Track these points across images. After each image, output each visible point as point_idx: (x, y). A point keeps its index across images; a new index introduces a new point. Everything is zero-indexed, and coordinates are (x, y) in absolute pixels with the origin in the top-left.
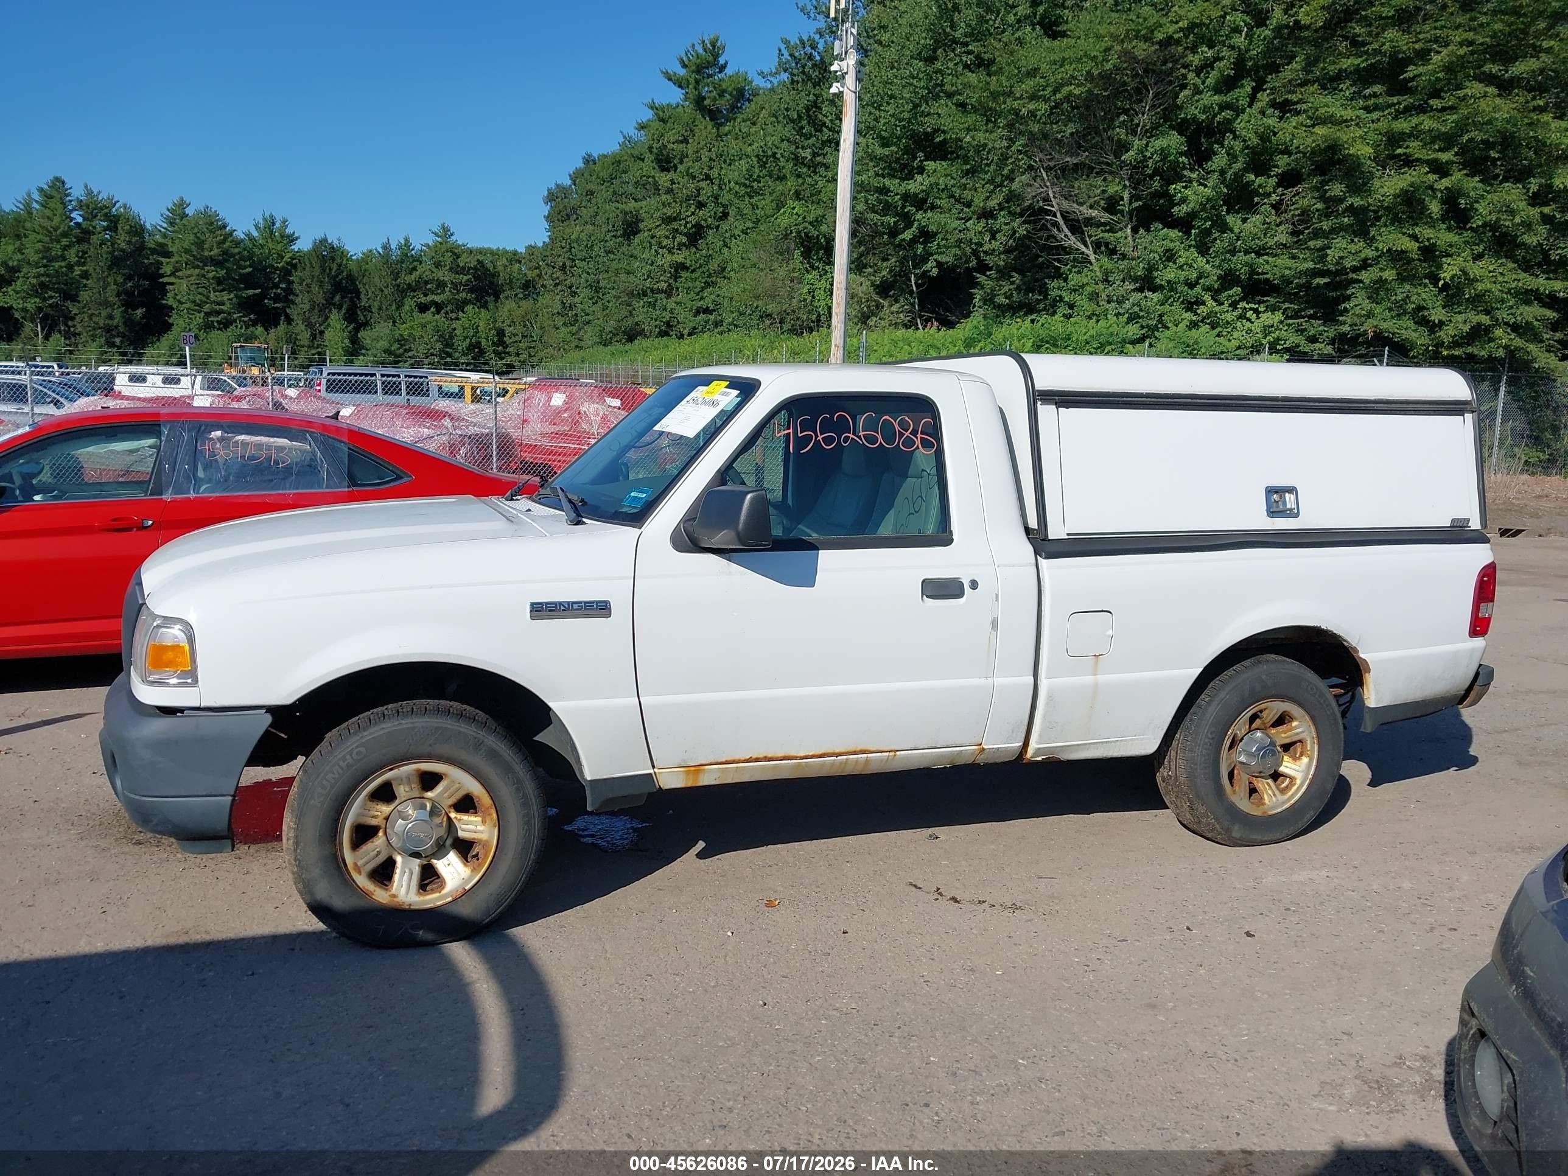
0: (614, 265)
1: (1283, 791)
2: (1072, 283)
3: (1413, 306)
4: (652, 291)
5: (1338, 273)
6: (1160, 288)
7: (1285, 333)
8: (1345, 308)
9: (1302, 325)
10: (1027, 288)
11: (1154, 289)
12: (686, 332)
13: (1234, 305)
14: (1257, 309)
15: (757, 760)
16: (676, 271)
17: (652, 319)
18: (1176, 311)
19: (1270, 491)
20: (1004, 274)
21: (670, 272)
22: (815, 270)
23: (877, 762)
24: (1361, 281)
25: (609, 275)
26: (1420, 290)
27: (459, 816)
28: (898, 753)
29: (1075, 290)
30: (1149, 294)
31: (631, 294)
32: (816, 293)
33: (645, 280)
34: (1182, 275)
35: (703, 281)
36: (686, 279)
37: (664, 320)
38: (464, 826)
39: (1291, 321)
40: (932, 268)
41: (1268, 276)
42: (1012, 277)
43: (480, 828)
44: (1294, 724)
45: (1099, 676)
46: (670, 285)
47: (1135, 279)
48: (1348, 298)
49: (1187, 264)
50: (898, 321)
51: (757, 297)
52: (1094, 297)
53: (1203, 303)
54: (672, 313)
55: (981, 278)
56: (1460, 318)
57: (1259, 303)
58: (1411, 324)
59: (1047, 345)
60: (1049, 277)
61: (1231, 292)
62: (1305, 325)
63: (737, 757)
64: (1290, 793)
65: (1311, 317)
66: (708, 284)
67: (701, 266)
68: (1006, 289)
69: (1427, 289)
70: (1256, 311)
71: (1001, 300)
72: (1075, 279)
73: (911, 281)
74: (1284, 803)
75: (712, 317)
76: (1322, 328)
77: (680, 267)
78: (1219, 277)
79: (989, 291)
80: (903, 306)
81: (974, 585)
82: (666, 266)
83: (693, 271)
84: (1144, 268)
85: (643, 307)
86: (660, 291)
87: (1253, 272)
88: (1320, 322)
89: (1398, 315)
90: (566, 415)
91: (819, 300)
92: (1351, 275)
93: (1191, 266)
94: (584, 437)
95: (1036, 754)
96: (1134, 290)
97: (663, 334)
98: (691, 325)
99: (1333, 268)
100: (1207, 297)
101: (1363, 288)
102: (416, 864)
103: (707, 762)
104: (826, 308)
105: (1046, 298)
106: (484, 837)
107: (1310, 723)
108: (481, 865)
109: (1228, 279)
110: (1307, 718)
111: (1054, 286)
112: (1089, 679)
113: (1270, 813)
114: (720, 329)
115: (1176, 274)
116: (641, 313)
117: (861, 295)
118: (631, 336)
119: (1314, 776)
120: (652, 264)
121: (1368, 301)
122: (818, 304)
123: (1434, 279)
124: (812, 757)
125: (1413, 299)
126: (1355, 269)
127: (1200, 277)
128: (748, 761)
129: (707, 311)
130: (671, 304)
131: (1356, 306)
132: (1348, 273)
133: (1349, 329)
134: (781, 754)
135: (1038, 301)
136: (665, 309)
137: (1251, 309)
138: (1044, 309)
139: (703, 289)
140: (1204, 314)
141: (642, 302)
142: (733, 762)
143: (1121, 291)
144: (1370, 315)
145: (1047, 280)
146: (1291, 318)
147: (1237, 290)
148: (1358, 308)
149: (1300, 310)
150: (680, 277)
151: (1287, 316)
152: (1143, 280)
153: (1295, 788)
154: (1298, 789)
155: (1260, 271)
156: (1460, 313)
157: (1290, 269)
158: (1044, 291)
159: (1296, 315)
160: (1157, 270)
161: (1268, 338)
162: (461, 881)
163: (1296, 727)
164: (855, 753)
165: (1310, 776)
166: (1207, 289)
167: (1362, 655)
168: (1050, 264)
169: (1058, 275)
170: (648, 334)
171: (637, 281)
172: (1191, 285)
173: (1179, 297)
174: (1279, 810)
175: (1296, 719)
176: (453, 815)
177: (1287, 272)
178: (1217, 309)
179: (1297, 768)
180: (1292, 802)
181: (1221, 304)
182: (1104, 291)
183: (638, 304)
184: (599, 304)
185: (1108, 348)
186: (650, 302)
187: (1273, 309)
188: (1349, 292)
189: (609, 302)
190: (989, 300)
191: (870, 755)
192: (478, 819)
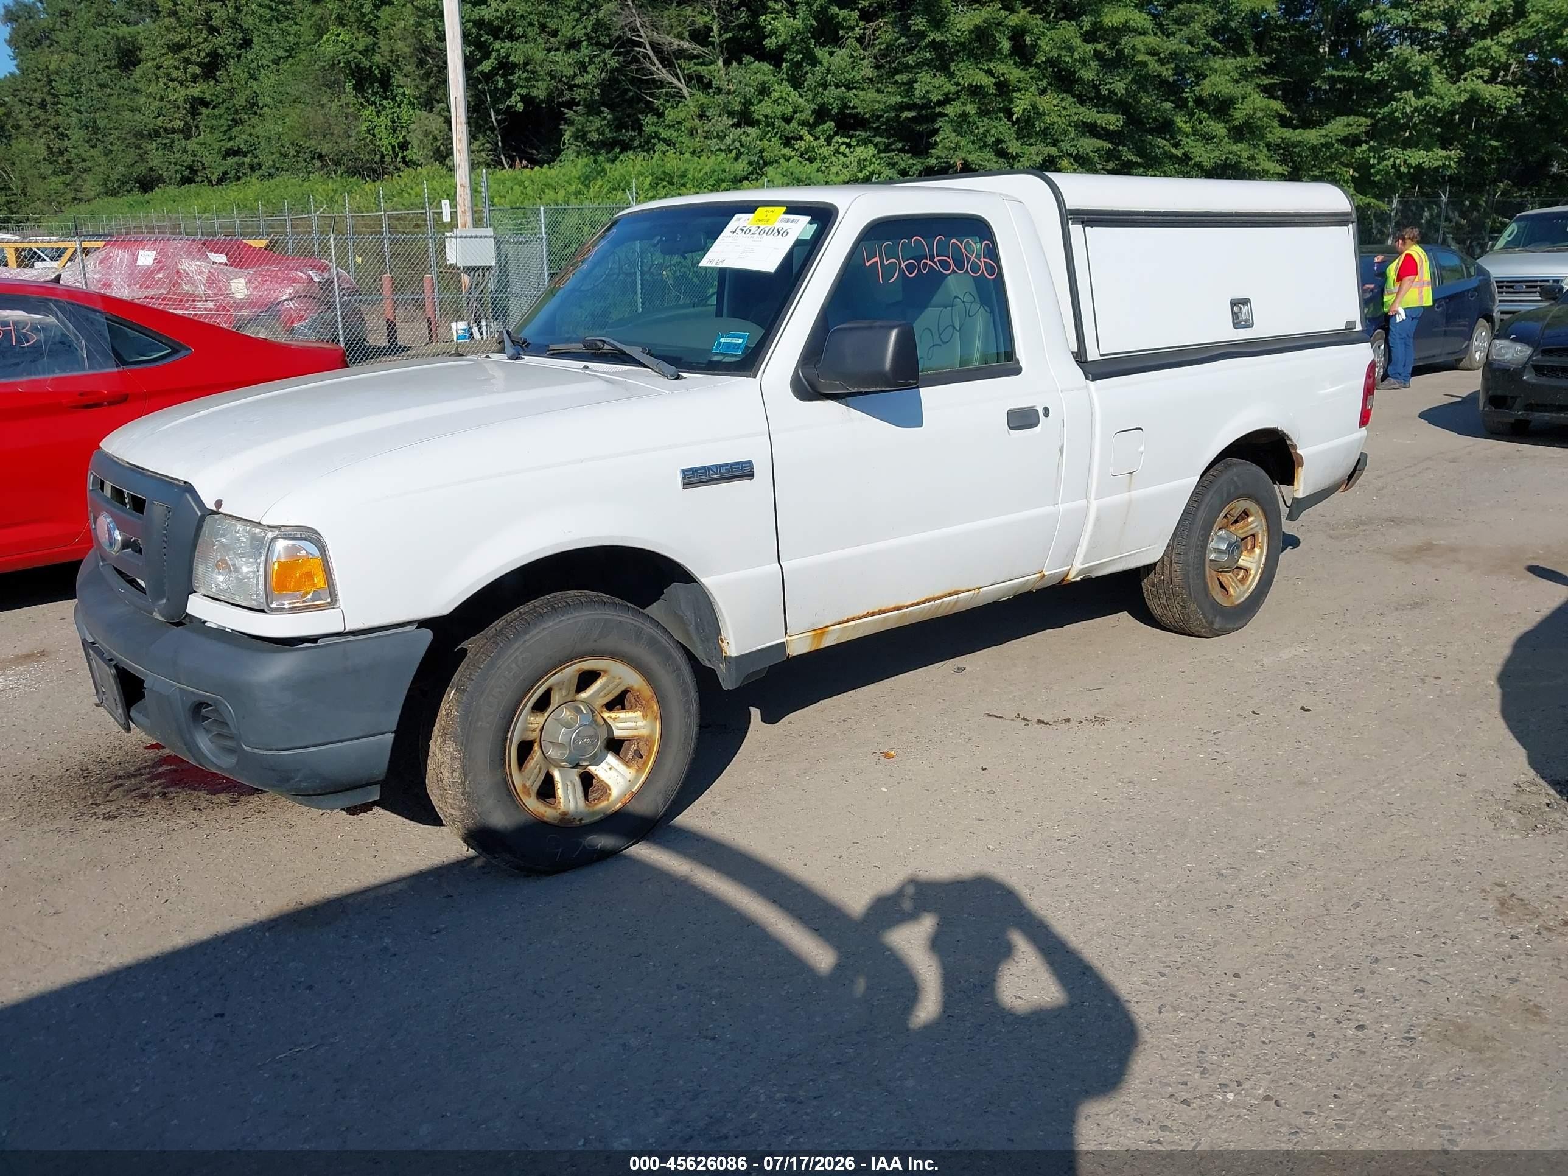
0: (114, 101)
1: (1242, 581)
2: (670, 118)
3: (993, 139)
4: (165, 130)
5: (924, 107)
6: (758, 122)
7: (878, 167)
8: (936, 141)
9: (892, 159)
10: (619, 125)
11: (753, 123)
12: (214, 178)
13: (829, 141)
14: (850, 143)
15: (873, 614)
16: (192, 107)
17: (170, 163)
18: (774, 148)
19: (1234, 303)
20: (592, 109)
21: (185, 108)
22: (372, 105)
23: (966, 600)
24: (947, 115)
25: (108, 113)
26: (996, 123)
27: (613, 715)
28: (981, 590)
29: (670, 127)
30: (748, 129)
31: (139, 135)
32: (376, 131)
33: (156, 118)
34: (779, 110)
35: (230, 118)
36: (208, 116)
37: (186, 164)
38: (620, 725)
39: (883, 155)
40: (516, 104)
41: (859, 110)
42: (603, 112)
43: (641, 723)
44: (1250, 519)
45: (1132, 493)
46: (187, 123)
47: (731, 114)
48: (936, 132)
49: (782, 98)
50: (481, 160)
51: (307, 136)
52: (692, 133)
53: (801, 138)
54: (195, 156)
55: (569, 114)
56: (1033, 149)
57: (851, 137)
58: (992, 156)
59: (665, 183)
60: (642, 113)
61: (825, 127)
62: (896, 159)
63: (856, 615)
64: (1248, 583)
65: (902, 150)
66: (235, 122)
67: (224, 101)
68: (597, 124)
69: (1002, 123)
70: (849, 145)
71: (595, 137)
72: (671, 115)
73: (490, 117)
74: (1244, 592)
75: (247, 160)
76: (911, 161)
77: (196, 105)
78: (814, 112)
79: (580, 127)
80: (483, 144)
81: (1046, 412)
82: (180, 102)
83: (214, 108)
84: (740, 102)
85: (157, 149)
86: (174, 131)
87: (845, 106)
88: (910, 155)
89: (980, 148)
90: (160, 276)
91: (381, 139)
92: (937, 110)
93: (786, 100)
94: (188, 300)
95: (1077, 576)
96: (732, 126)
97: (186, 181)
98: (222, 169)
99: (919, 102)
100: (804, 132)
101: (948, 122)
102: (574, 775)
103: (832, 623)
104: (390, 147)
105: (640, 134)
106: (644, 732)
107: (1263, 518)
108: (645, 763)
109: (822, 114)
110: (1260, 513)
111: (648, 122)
112: (1125, 496)
113: (1237, 603)
114: (258, 173)
115: (772, 108)
116: (156, 158)
117: (436, 132)
118: (147, 184)
119: (1265, 565)
120: (161, 99)
121: (954, 134)
122: (380, 143)
123: (1009, 114)
124: (917, 604)
125: (992, 132)
126: (940, 103)
127: (795, 112)
128: (865, 616)
129: (236, 152)
130: (192, 145)
131: (944, 139)
132: (934, 108)
133: (935, 161)
134: (892, 606)
135: (632, 139)
136: (185, 151)
137: (843, 143)
138: (640, 146)
139: (230, 128)
140: (802, 149)
141: (155, 144)
142: (853, 619)
143: (720, 127)
144: (957, 147)
145: (639, 116)
146: (885, 151)
147: (830, 124)
148: (946, 141)
149: (890, 144)
150: (200, 114)
151: (879, 150)
152: (740, 114)
153: (1251, 578)
154: (1254, 578)
155: (851, 105)
156: (1031, 145)
157: (879, 102)
158: (639, 127)
159: (887, 149)
160: (752, 104)
161: (864, 172)
162: (628, 783)
163: (1252, 522)
164: (949, 595)
165: (1262, 566)
166: (803, 123)
167: (1299, 451)
168: (641, 100)
169: (650, 108)
170: (167, 180)
171: (146, 119)
172: (788, 121)
173: (777, 133)
174: (1242, 599)
175: (1252, 516)
176: (606, 715)
177: (877, 106)
178: (815, 144)
179: (1251, 560)
180: (1251, 590)
181: (817, 138)
182: (702, 127)
183: (151, 146)
184: (100, 146)
185: (724, 185)
186: (165, 144)
187: (865, 142)
188: (937, 126)
189: (111, 144)
190: (581, 136)
191: (960, 595)
192: (639, 714)
